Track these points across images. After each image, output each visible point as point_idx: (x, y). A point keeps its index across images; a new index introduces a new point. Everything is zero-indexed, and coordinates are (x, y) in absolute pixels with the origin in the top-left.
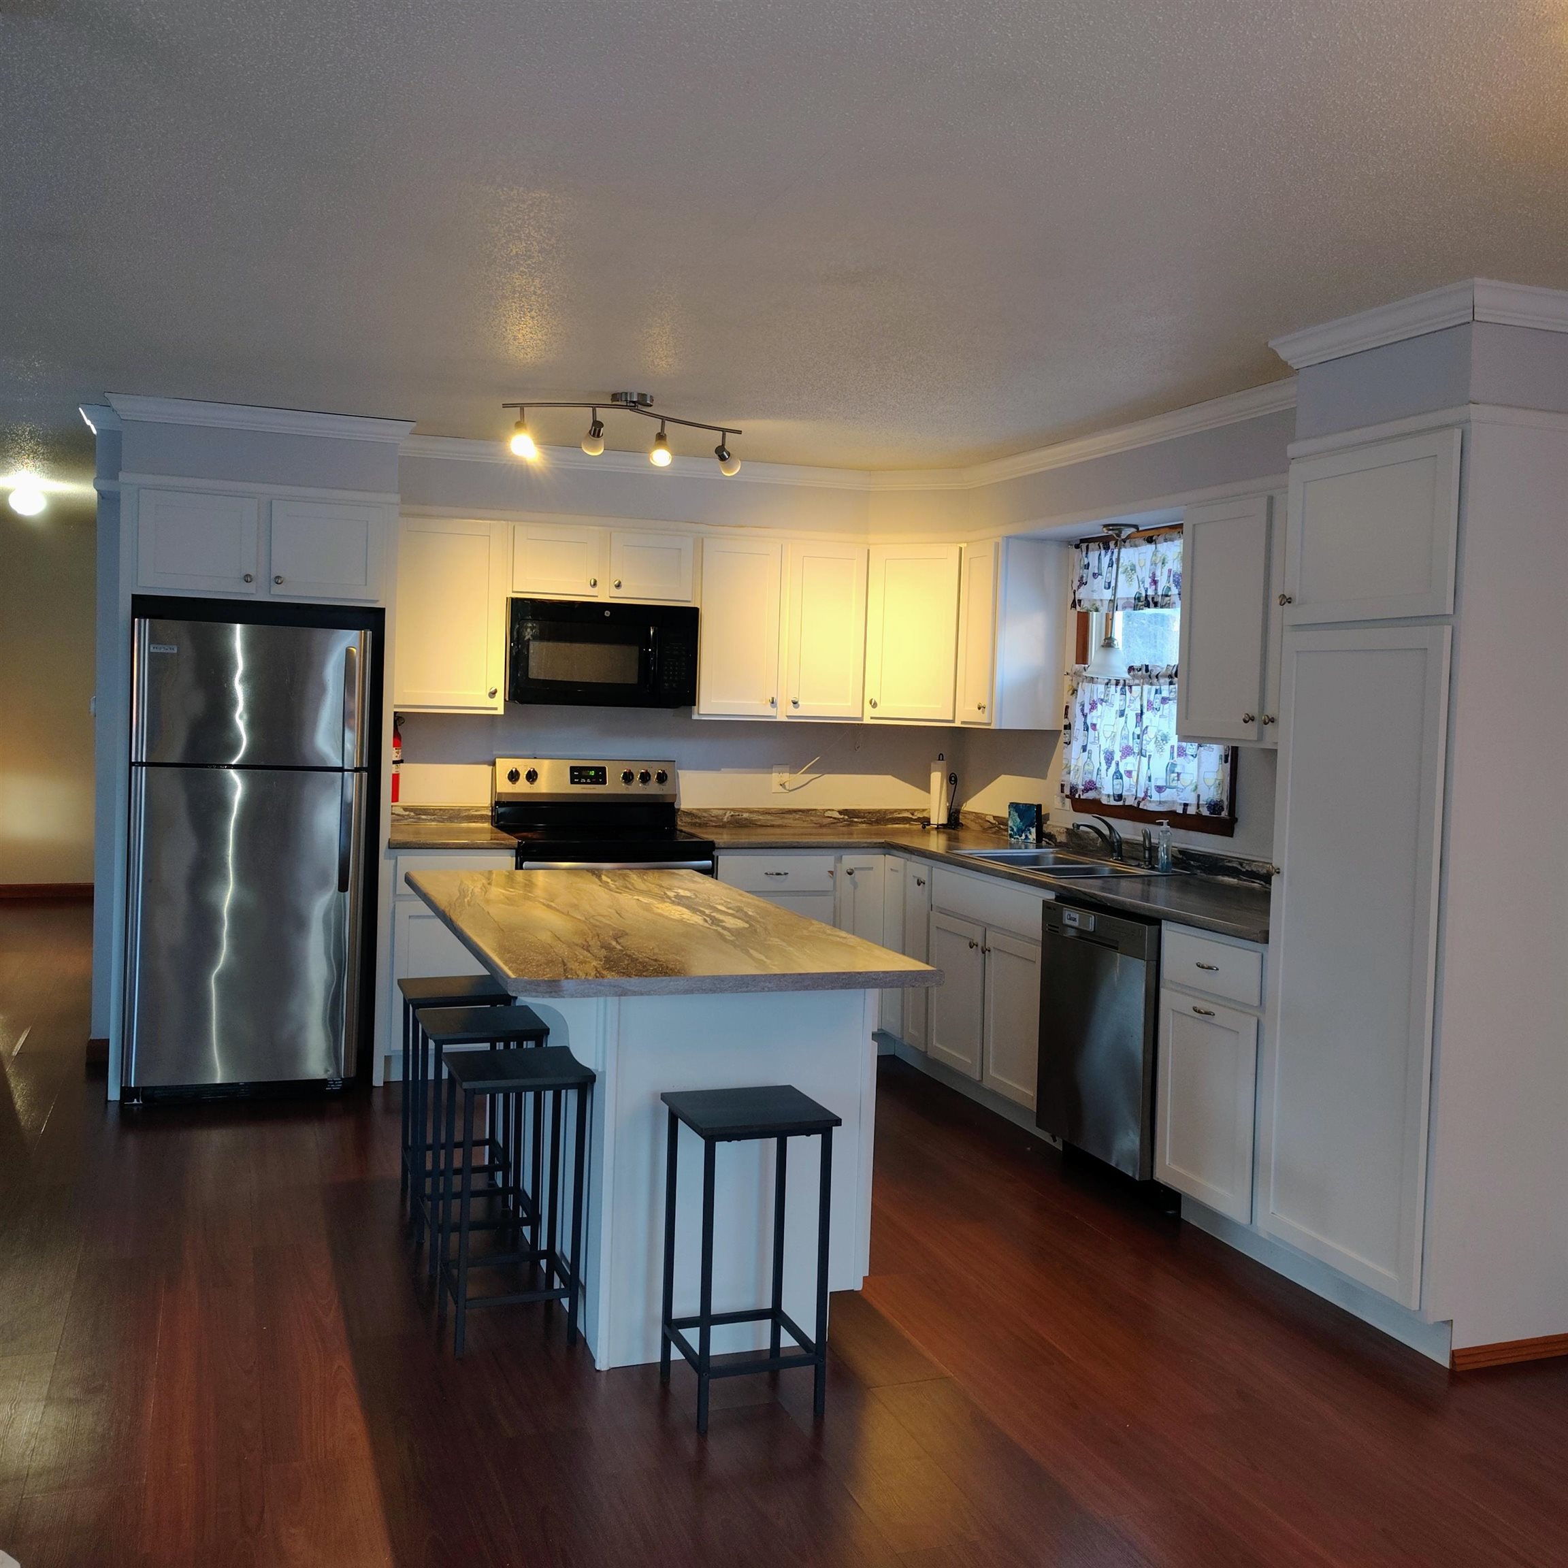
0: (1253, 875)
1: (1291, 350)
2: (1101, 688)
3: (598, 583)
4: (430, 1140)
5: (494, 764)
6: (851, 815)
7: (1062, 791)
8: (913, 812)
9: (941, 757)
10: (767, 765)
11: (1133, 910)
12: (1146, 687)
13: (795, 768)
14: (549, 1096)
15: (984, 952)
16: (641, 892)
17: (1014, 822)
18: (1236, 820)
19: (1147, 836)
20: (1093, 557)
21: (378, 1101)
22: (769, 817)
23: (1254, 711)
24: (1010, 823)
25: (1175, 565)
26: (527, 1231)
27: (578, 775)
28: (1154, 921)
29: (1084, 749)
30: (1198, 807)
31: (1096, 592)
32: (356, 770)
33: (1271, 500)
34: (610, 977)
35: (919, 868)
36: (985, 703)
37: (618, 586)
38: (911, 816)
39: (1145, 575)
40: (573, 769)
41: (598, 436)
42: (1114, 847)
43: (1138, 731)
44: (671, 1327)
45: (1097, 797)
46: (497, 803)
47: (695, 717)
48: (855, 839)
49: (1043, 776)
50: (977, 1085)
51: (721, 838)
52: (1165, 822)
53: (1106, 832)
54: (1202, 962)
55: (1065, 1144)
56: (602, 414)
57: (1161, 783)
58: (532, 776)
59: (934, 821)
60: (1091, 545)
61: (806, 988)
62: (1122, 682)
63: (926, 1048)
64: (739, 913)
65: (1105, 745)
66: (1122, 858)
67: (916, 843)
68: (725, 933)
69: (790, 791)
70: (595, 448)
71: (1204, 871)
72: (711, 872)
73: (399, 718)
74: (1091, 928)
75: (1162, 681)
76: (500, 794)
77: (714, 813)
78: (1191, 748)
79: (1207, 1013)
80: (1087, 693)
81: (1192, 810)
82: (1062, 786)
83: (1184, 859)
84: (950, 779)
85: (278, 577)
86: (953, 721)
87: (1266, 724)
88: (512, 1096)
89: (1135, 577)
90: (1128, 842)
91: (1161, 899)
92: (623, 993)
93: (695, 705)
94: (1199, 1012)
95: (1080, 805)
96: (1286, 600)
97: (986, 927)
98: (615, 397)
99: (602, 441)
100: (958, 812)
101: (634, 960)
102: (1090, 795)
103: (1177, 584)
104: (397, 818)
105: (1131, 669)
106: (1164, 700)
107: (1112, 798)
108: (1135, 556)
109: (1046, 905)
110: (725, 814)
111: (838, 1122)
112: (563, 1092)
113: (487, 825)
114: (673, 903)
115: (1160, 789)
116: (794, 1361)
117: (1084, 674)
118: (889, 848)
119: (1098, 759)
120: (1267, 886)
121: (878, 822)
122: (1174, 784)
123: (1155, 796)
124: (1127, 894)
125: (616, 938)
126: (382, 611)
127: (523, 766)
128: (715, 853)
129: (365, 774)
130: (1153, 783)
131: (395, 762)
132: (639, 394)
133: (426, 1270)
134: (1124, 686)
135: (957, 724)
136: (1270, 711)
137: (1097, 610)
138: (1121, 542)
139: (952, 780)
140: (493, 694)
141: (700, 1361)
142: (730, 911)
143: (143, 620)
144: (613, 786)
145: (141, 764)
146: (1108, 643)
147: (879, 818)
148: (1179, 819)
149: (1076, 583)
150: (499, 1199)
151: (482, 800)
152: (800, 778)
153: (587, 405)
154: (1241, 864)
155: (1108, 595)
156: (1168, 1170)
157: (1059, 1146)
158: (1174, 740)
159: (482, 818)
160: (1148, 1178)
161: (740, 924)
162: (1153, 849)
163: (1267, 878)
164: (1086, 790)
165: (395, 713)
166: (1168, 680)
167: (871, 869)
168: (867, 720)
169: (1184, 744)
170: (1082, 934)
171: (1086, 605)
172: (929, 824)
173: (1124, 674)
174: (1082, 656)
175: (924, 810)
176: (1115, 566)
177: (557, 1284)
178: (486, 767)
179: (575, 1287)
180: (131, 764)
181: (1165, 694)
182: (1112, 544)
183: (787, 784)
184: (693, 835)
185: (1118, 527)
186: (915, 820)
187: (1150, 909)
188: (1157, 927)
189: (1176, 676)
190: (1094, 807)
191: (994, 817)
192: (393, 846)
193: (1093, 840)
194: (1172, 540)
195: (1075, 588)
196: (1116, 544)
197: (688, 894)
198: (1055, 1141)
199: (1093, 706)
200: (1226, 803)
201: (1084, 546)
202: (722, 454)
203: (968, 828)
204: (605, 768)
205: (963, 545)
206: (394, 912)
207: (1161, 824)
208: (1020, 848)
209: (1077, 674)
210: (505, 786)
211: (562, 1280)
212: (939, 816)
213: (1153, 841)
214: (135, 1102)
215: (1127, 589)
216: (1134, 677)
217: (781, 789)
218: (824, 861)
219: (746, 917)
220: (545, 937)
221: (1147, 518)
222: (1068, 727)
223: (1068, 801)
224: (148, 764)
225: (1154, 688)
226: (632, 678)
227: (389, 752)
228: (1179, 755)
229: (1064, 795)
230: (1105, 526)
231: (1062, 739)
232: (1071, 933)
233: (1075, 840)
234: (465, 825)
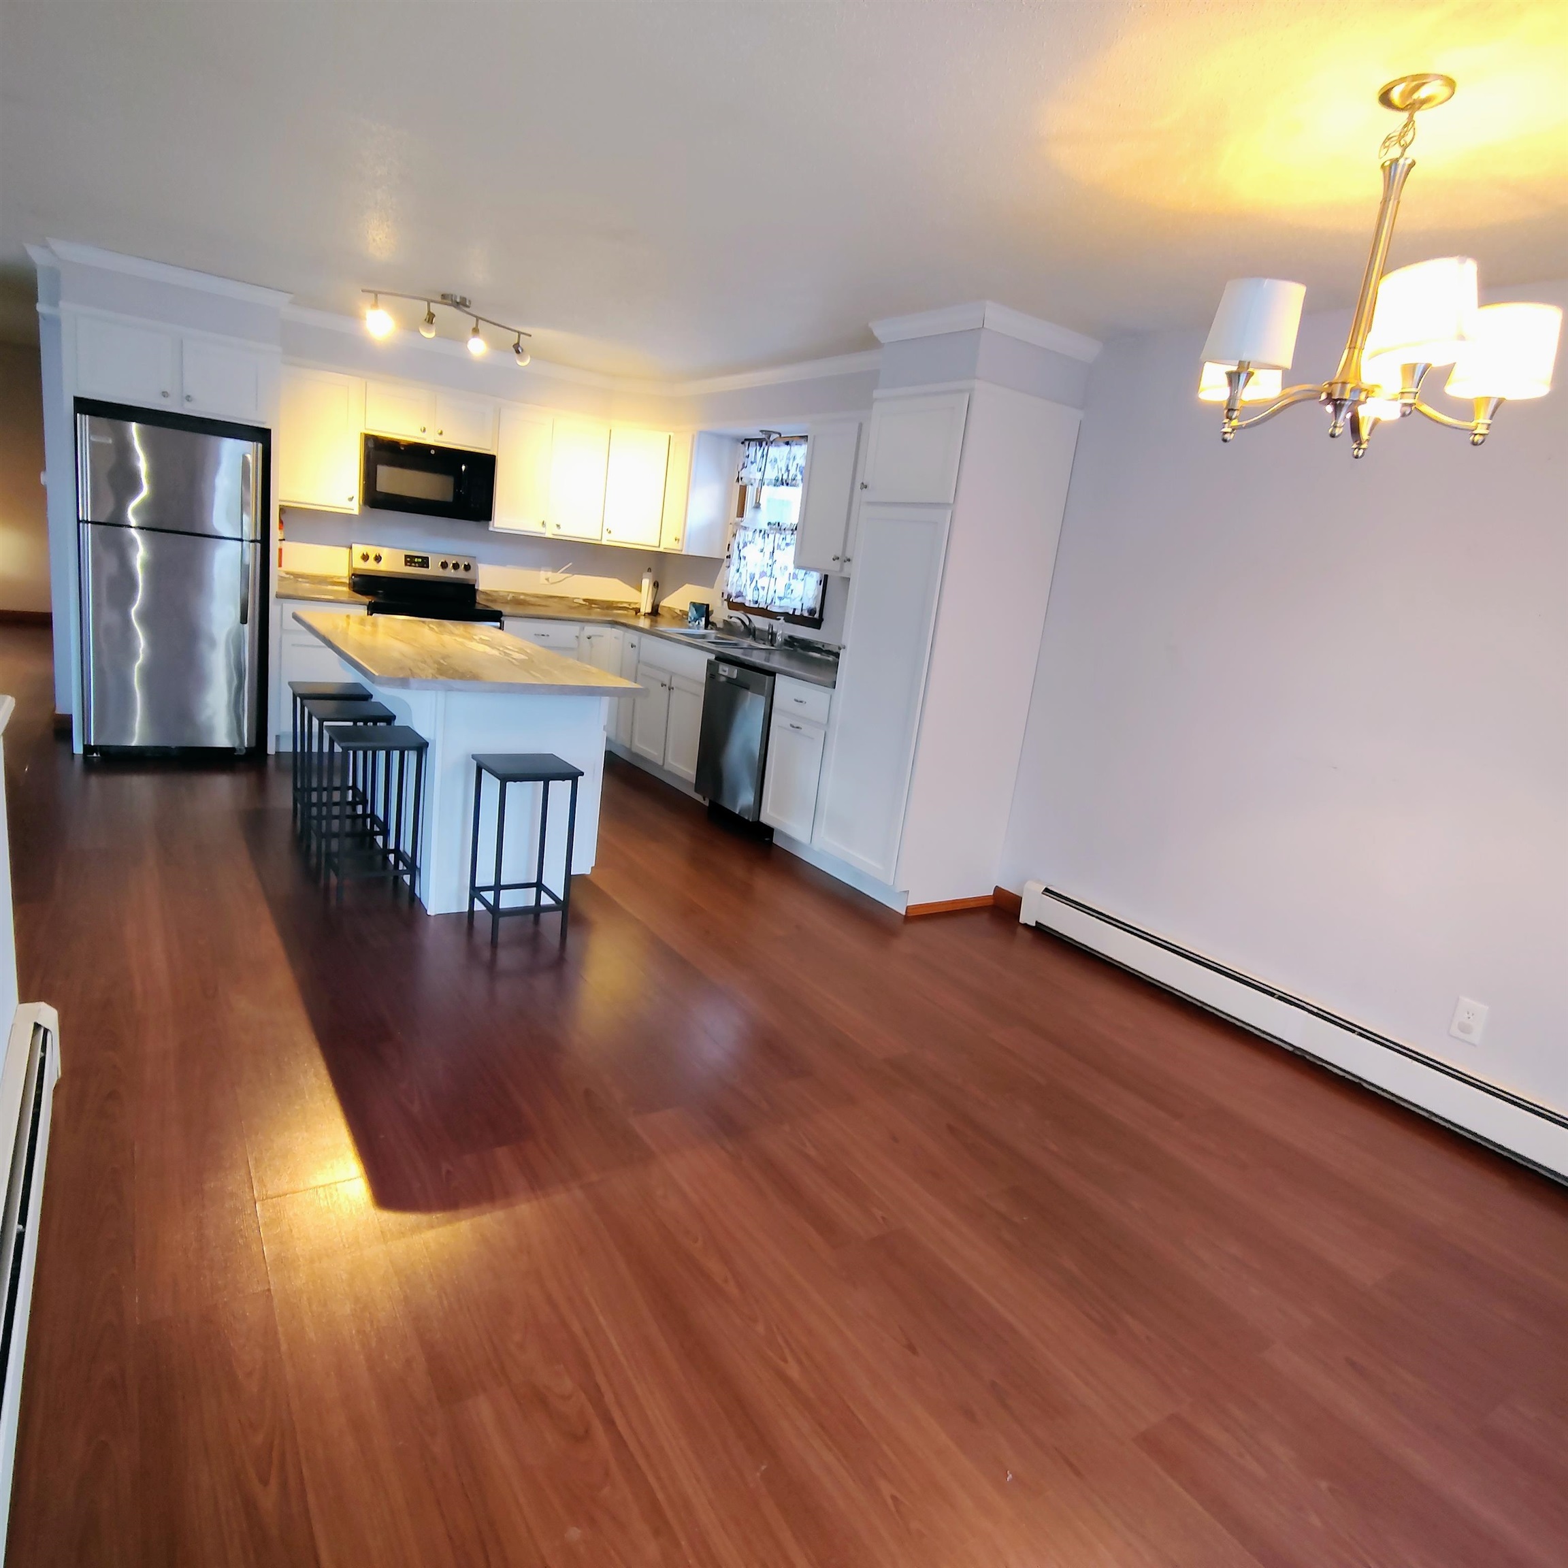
0: (829, 653)
1: (881, 330)
2: (750, 533)
3: (426, 430)
4: (314, 785)
5: (351, 548)
6: (590, 602)
7: (723, 596)
8: (630, 603)
9: (649, 570)
10: (537, 565)
11: (760, 667)
12: (778, 535)
13: (556, 569)
14: (396, 755)
15: (669, 689)
16: (457, 635)
17: (692, 613)
18: (823, 620)
19: (771, 626)
20: (752, 450)
21: (271, 763)
22: (537, 599)
23: (839, 554)
24: (690, 614)
25: (801, 461)
26: (379, 840)
27: (410, 560)
28: (772, 674)
29: (738, 571)
30: (802, 610)
31: (752, 474)
32: (252, 541)
33: (861, 425)
34: (441, 678)
35: (632, 637)
36: (680, 537)
37: (441, 434)
38: (628, 606)
39: (782, 465)
40: (406, 556)
41: (432, 323)
42: (751, 632)
43: (770, 563)
44: (475, 892)
45: (743, 602)
46: (353, 575)
47: (491, 529)
48: (593, 617)
49: (712, 587)
50: (661, 768)
51: (505, 610)
52: (782, 618)
53: (747, 623)
54: (796, 698)
55: (710, 801)
56: (435, 308)
57: (782, 595)
58: (378, 559)
59: (643, 611)
60: (751, 443)
61: (566, 694)
62: (763, 532)
63: (631, 745)
64: (521, 651)
65: (751, 570)
66: (755, 638)
67: (631, 622)
68: (514, 661)
69: (552, 584)
70: (429, 331)
71: (802, 649)
72: (501, 628)
73: (283, 510)
74: (735, 676)
75: (787, 532)
76: (355, 569)
77: (501, 594)
78: (801, 573)
79: (798, 728)
80: (741, 536)
81: (798, 613)
82: (723, 593)
83: (791, 641)
84: (654, 585)
85: (189, 396)
86: (659, 546)
87: (845, 561)
88: (370, 753)
89: (776, 466)
90: (759, 629)
91: (776, 662)
92: (450, 689)
93: (491, 520)
94: (793, 727)
95: (733, 606)
96: (864, 486)
97: (671, 675)
98: (444, 296)
99: (434, 328)
100: (658, 606)
101: (457, 671)
102: (739, 600)
103: (801, 473)
104: (282, 579)
105: (769, 524)
106: (787, 545)
107: (752, 602)
108: (777, 452)
109: (709, 662)
110: (508, 595)
111: (582, 774)
112: (406, 752)
113: (346, 589)
114: (478, 642)
115: (780, 599)
116: (548, 909)
117: (742, 524)
118: (614, 623)
119: (745, 578)
120: (837, 659)
121: (608, 608)
122: (789, 596)
123: (778, 602)
124: (757, 658)
125: (443, 658)
126: (269, 431)
127: (372, 551)
128: (502, 619)
129: (259, 545)
130: (777, 595)
131: (280, 540)
132: (461, 297)
133: (314, 861)
134: (765, 534)
135: (661, 549)
136: (848, 555)
137: (752, 485)
138: (770, 443)
139: (656, 585)
140: (351, 499)
141: (494, 910)
142: (516, 650)
143: (83, 416)
144: (433, 571)
145: (87, 522)
146: (757, 506)
147: (609, 606)
148: (791, 618)
149: (741, 467)
150: (360, 821)
151: (343, 573)
152: (559, 576)
153: (425, 300)
154: (823, 646)
155: (759, 475)
156: (768, 816)
157: (706, 803)
158: (791, 569)
159: (342, 584)
160: (756, 820)
161: (523, 657)
162: (773, 635)
163: (837, 655)
164: (737, 597)
165: (280, 506)
166: (791, 532)
167: (602, 636)
168: (604, 542)
169: (797, 571)
170: (729, 680)
171: (745, 481)
172: (639, 612)
173: (766, 527)
174: (741, 513)
175: (637, 603)
176: (765, 457)
177: (401, 866)
178: (344, 549)
179: (413, 869)
180: (79, 521)
181: (788, 541)
182: (764, 444)
183: (550, 580)
184: (488, 607)
185: (769, 433)
186: (631, 609)
187: (770, 667)
188: (773, 677)
189: (796, 529)
190: (741, 607)
191: (680, 611)
192: (278, 596)
193: (739, 627)
194: (801, 445)
195: (739, 469)
196: (767, 444)
197: (487, 638)
198: (704, 800)
199: (745, 545)
200: (818, 610)
201: (747, 443)
202: (517, 349)
203: (663, 616)
204: (428, 558)
205: (672, 434)
206: (281, 641)
207: (779, 619)
208: (694, 629)
209: (737, 524)
210: (360, 565)
211: (404, 864)
212: (646, 607)
213: (774, 630)
214: (95, 755)
215: (771, 474)
216: (771, 529)
217: (546, 582)
218: (573, 629)
219: (526, 653)
220: (396, 655)
221: (788, 429)
222: (728, 557)
223: (726, 603)
224: (91, 522)
225: (782, 536)
226: (449, 497)
227: (275, 533)
228: (793, 578)
229: (724, 599)
230: (761, 431)
231: (725, 564)
232: (723, 679)
233: (728, 627)
234: (330, 587)
